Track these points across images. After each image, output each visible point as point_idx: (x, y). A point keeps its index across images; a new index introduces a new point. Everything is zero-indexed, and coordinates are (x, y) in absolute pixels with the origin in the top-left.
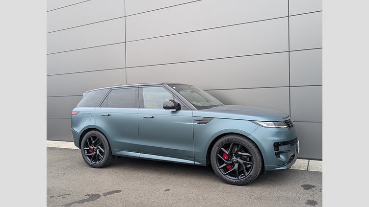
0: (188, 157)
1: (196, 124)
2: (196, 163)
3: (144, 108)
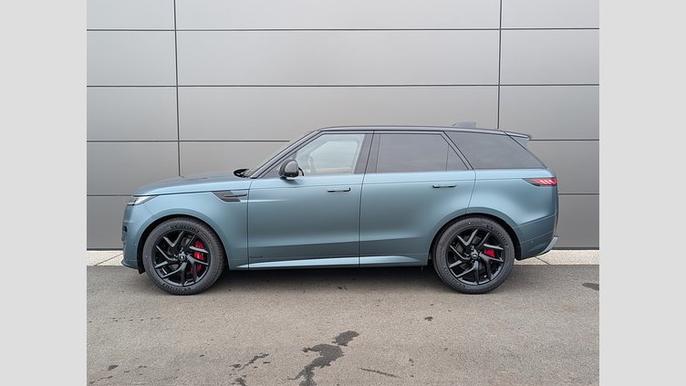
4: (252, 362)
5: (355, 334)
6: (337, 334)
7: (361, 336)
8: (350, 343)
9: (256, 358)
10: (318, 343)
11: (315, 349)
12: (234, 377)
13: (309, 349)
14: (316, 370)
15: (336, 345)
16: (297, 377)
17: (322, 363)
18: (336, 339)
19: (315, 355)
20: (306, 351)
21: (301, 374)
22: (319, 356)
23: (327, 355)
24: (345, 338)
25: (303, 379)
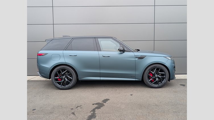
0: (132, 77)
1: (137, 59)
2: (136, 80)
3: (101, 51)
4: (77, 108)
5: (109, 100)
6: (103, 100)
7: (110, 100)
8: (107, 102)
9: (78, 107)
10: (97, 102)
11: (96, 104)
12: (71, 112)
13: (94, 104)
14: (96, 110)
15: (103, 103)
16: (90, 112)
17: (98, 108)
18: (103, 101)
19: (96, 106)
20: (93, 104)
21: (91, 111)
22: (97, 106)
23: (100, 106)
24: (105, 101)
25: (92, 112)
